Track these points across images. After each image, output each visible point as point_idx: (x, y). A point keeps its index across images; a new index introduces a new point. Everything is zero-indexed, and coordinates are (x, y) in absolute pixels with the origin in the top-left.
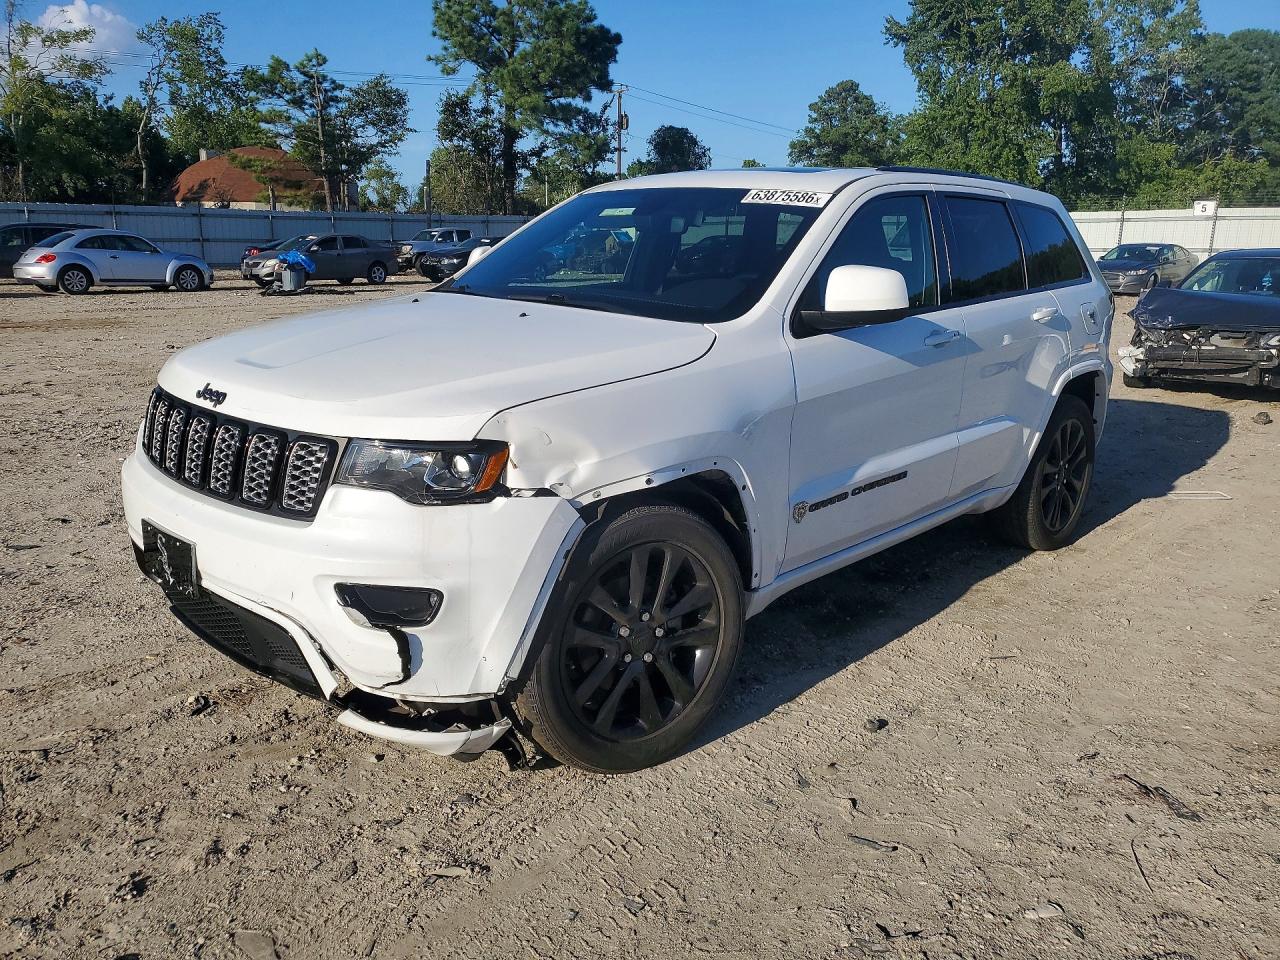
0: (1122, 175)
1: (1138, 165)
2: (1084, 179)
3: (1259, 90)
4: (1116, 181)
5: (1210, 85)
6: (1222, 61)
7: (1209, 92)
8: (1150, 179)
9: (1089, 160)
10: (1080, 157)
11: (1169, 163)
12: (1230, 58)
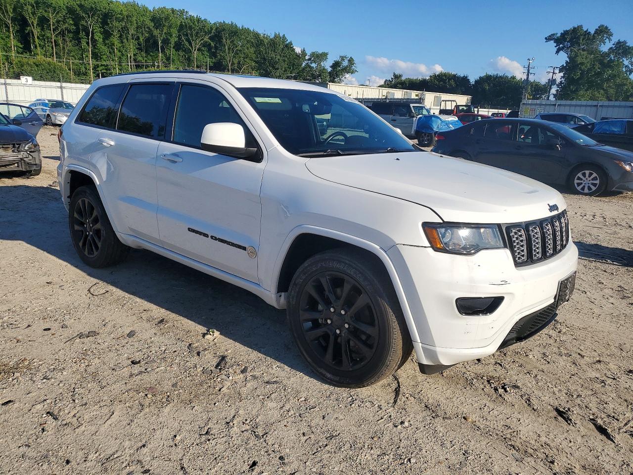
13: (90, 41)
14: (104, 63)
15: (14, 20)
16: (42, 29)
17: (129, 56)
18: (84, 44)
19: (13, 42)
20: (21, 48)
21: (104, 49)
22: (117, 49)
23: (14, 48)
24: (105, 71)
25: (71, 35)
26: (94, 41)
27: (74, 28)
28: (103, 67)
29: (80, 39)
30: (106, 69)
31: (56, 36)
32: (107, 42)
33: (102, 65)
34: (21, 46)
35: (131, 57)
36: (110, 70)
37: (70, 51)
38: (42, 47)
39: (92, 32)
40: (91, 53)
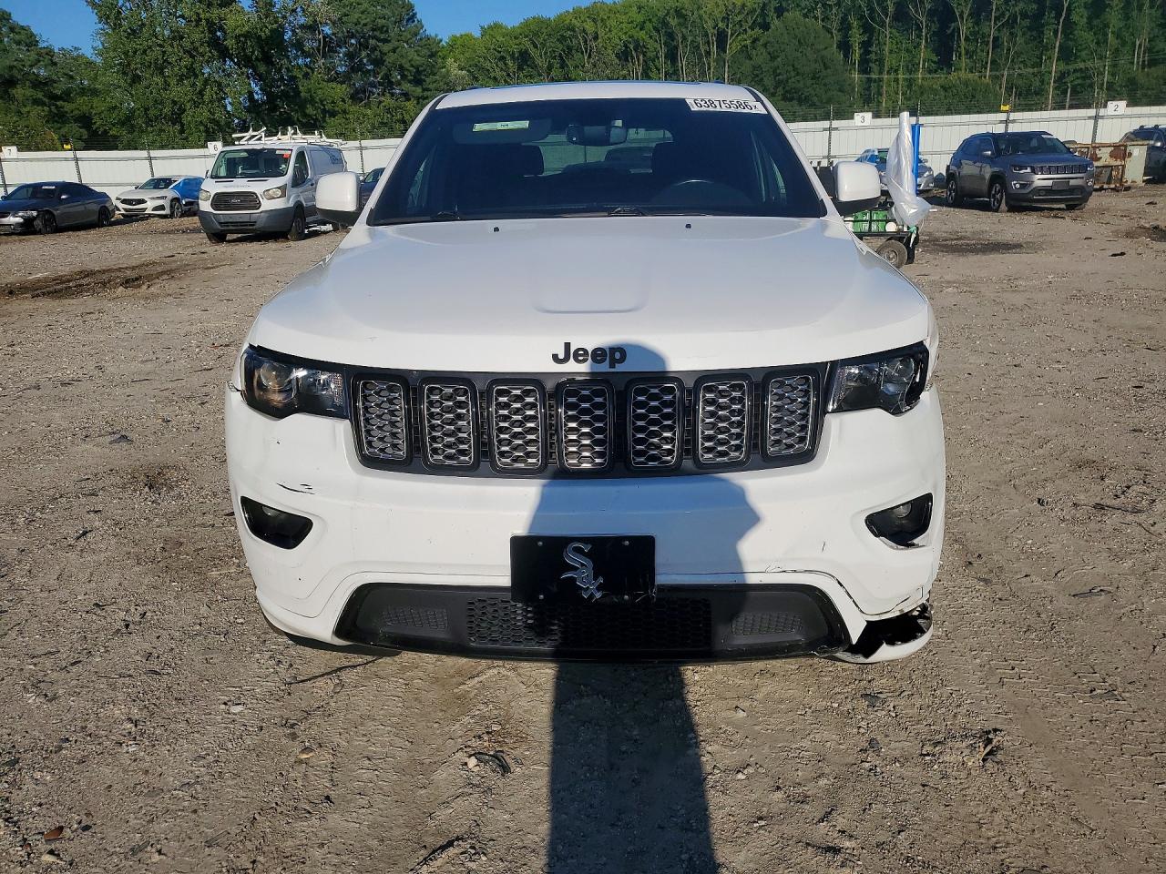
0: (310, 110)
1: (321, 101)
2: (278, 113)
3: (390, 41)
4: (305, 115)
5: (353, 36)
6: (357, 16)
7: (353, 41)
8: (333, 114)
9: (278, 97)
10: (269, 94)
11: (343, 101)
12: (362, 13)
13: (1060, 27)
14: (1082, 65)
15: (931, 13)
16: (977, 23)
17: (1138, 43)
18: (1049, 34)
19: (924, 53)
20: (934, 62)
21: (1086, 37)
22: (1112, 33)
23: (924, 65)
24: (1079, 81)
25: (1027, 22)
26: (1069, 25)
27: (1035, 6)
28: (1078, 75)
29: (1043, 26)
30: (1083, 78)
31: (999, 30)
32: (1095, 22)
33: (1075, 71)
34: (936, 59)
35: (1140, 45)
36: (1090, 77)
37: (1018, 54)
38: (969, 54)
39: (1069, 9)
40: (1057, 50)
